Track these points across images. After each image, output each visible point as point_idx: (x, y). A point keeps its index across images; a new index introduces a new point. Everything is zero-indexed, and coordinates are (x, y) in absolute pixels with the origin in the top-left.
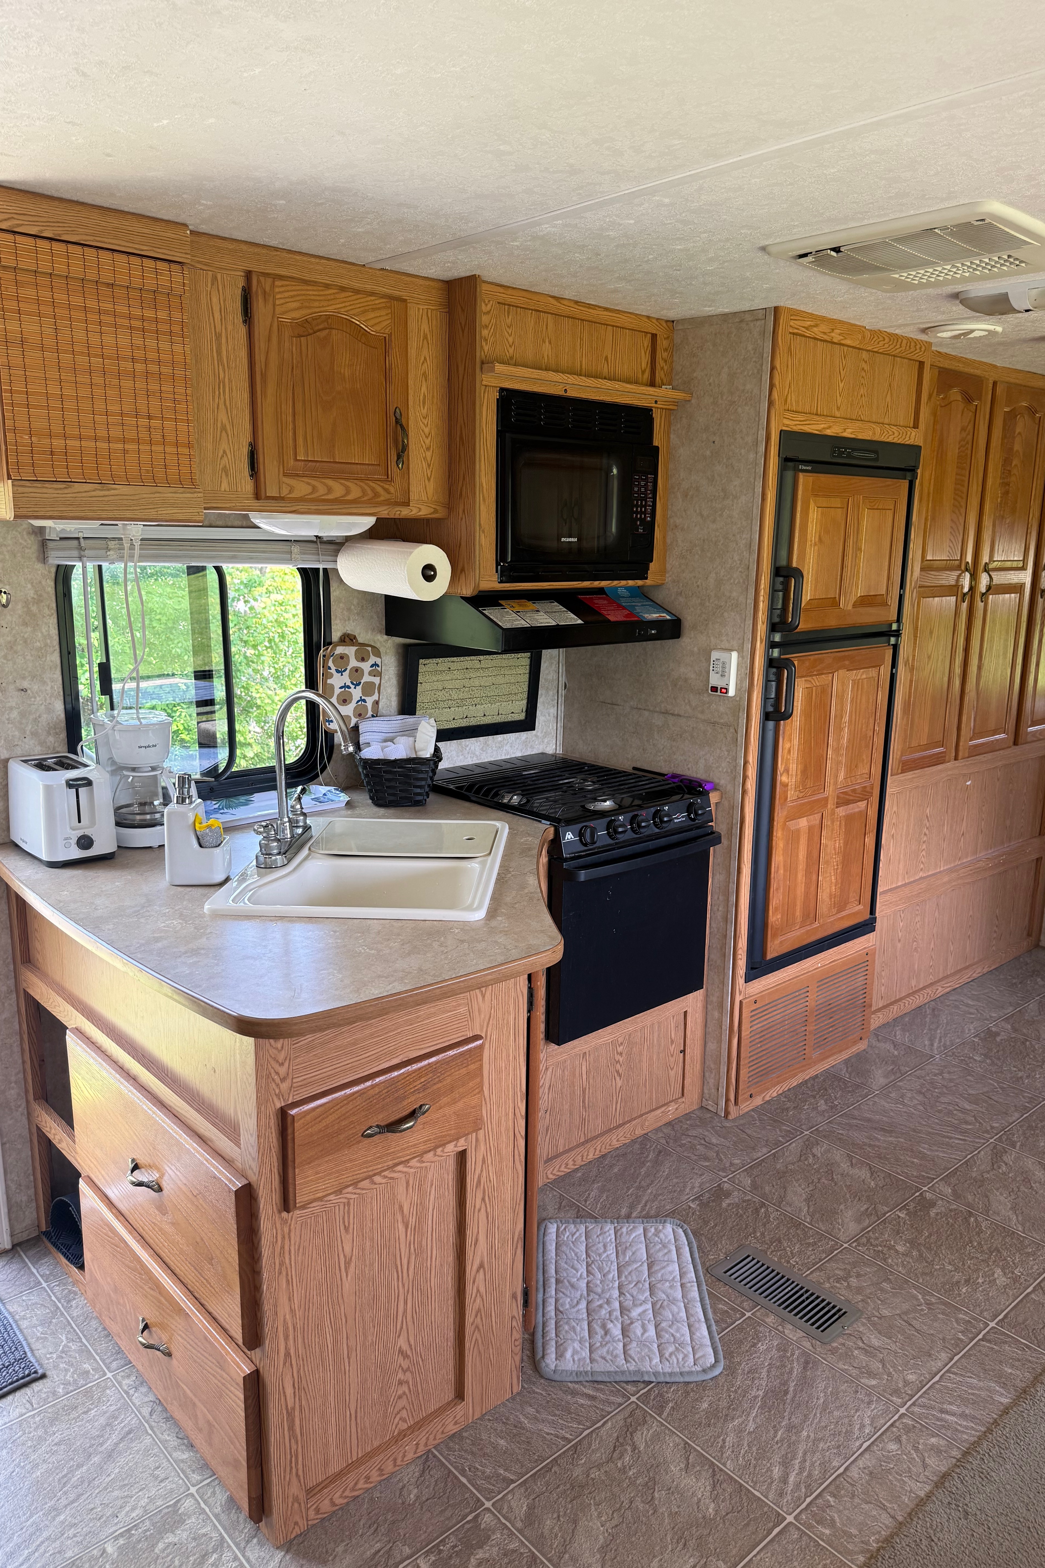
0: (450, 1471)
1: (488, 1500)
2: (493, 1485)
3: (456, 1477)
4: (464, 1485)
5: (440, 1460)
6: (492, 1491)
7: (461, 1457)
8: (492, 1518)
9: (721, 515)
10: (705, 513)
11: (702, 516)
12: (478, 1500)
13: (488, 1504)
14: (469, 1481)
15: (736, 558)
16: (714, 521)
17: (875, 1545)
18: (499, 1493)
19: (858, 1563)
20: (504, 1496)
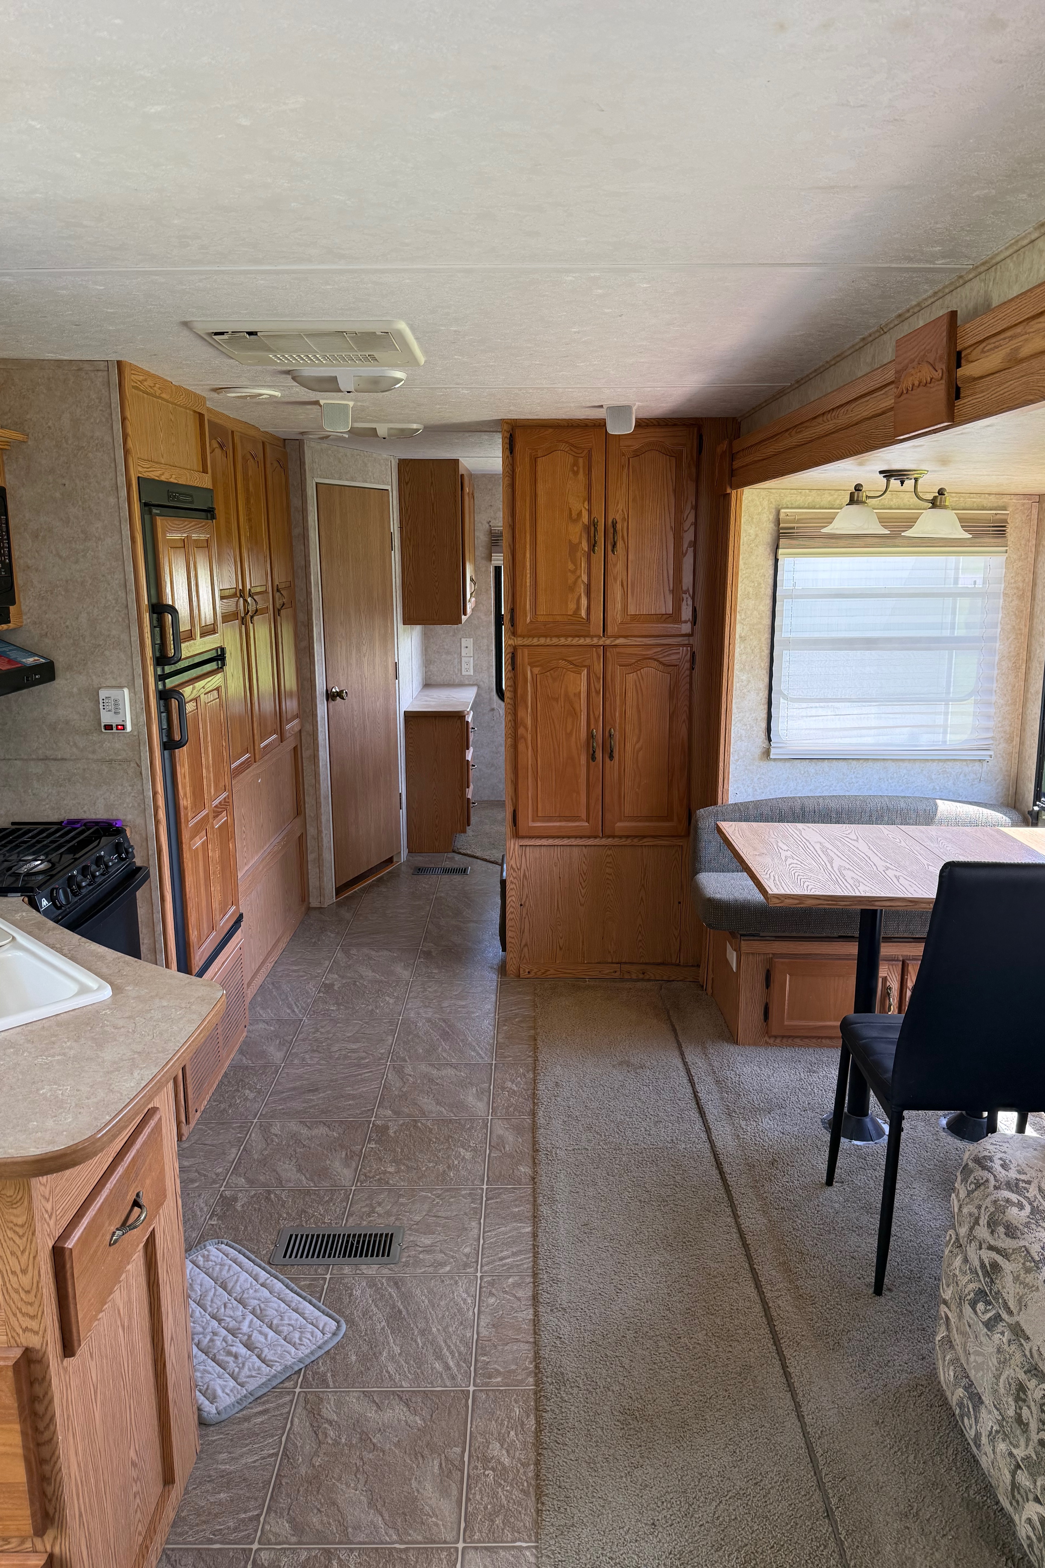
0: (199, 1550)
1: (252, 1543)
2: (246, 1530)
3: (208, 1549)
4: (220, 1549)
5: (181, 1549)
6: (249, 1535)
7: (197, 1532)
8: (267, 1552)
9: (84, 556)
10: (64, 554)
11: (60, 557)
12: (244, 1550)
13: (255, 1546)
14: (222, 1543)
15: (110, 597)
16: (77, 562)
17: (531, 1366)
18: (256, 1531)
19: (531, 1383)
20: (262, 1531)
